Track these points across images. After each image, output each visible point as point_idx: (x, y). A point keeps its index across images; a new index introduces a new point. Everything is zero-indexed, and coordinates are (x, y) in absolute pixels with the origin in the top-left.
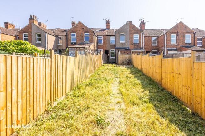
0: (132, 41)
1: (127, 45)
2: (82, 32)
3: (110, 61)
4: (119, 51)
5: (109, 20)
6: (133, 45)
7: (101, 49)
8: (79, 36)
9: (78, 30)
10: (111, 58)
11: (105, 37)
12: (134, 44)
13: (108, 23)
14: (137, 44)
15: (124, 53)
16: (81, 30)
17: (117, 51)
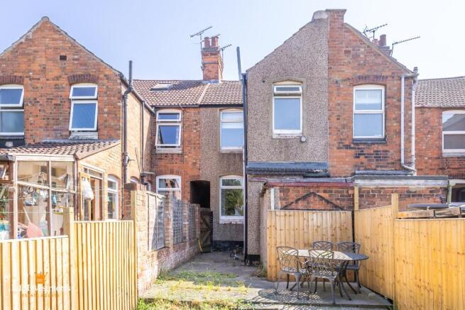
0: (344, 126)
1: (316, 152)
2: (58, 78)
3: (216, 237)
4: (267, 186)
5: (214, 39)
6: (348, 147)
7: (172, 172)
8: (43, 101)
9: (36, 67)
10: (224, 219)
11: (192, 111)
12: (358, 143)
13: (211, 50)
14: (375, 142)
15: (304, 198)
16: (50, 65)
17: (256, 186)
